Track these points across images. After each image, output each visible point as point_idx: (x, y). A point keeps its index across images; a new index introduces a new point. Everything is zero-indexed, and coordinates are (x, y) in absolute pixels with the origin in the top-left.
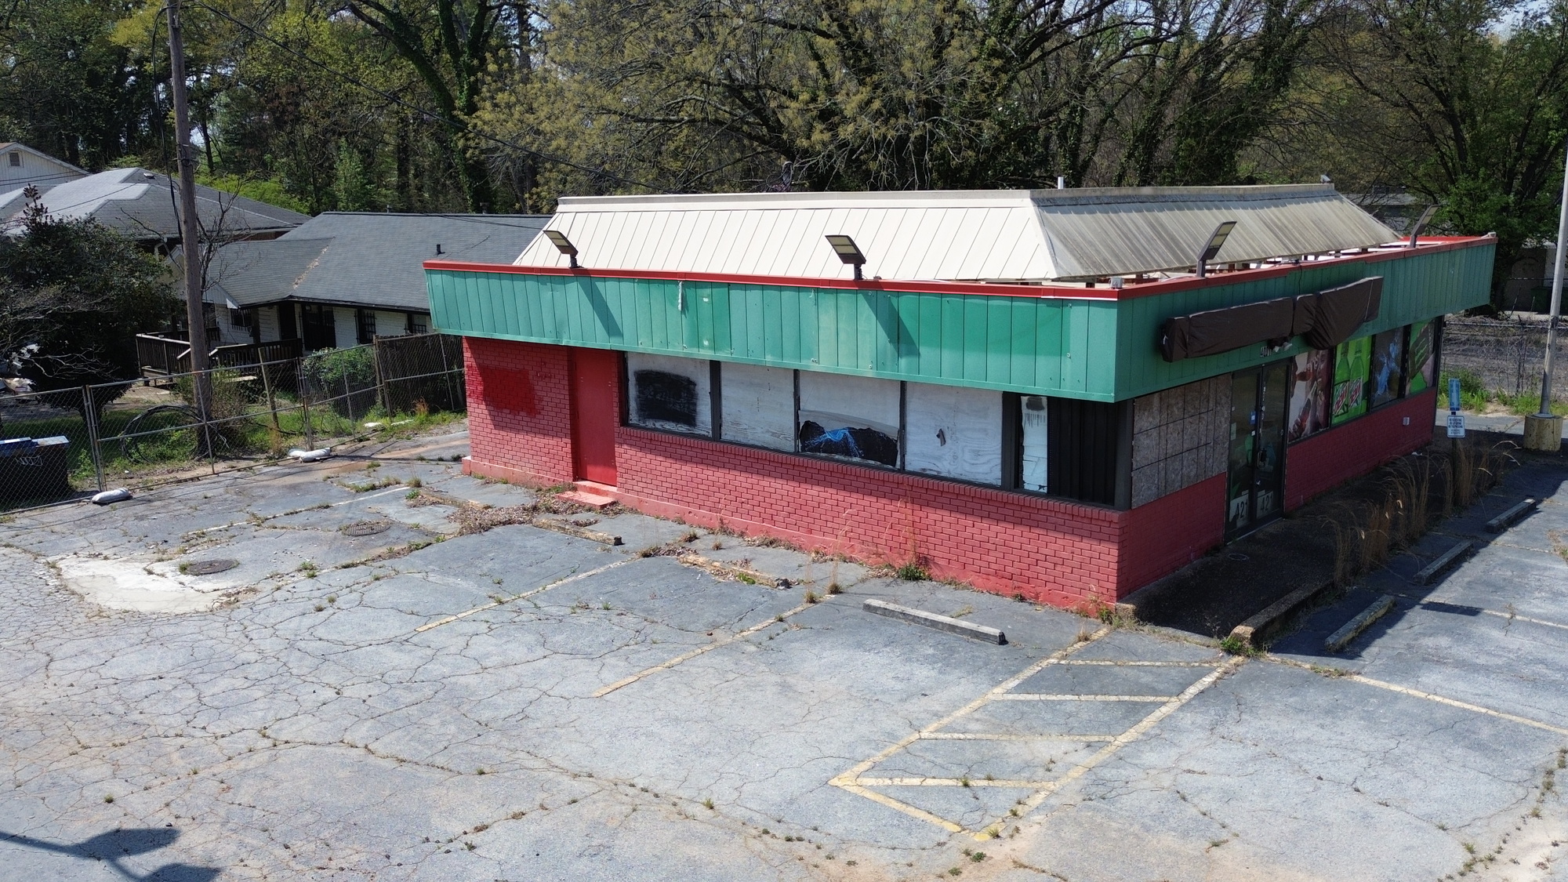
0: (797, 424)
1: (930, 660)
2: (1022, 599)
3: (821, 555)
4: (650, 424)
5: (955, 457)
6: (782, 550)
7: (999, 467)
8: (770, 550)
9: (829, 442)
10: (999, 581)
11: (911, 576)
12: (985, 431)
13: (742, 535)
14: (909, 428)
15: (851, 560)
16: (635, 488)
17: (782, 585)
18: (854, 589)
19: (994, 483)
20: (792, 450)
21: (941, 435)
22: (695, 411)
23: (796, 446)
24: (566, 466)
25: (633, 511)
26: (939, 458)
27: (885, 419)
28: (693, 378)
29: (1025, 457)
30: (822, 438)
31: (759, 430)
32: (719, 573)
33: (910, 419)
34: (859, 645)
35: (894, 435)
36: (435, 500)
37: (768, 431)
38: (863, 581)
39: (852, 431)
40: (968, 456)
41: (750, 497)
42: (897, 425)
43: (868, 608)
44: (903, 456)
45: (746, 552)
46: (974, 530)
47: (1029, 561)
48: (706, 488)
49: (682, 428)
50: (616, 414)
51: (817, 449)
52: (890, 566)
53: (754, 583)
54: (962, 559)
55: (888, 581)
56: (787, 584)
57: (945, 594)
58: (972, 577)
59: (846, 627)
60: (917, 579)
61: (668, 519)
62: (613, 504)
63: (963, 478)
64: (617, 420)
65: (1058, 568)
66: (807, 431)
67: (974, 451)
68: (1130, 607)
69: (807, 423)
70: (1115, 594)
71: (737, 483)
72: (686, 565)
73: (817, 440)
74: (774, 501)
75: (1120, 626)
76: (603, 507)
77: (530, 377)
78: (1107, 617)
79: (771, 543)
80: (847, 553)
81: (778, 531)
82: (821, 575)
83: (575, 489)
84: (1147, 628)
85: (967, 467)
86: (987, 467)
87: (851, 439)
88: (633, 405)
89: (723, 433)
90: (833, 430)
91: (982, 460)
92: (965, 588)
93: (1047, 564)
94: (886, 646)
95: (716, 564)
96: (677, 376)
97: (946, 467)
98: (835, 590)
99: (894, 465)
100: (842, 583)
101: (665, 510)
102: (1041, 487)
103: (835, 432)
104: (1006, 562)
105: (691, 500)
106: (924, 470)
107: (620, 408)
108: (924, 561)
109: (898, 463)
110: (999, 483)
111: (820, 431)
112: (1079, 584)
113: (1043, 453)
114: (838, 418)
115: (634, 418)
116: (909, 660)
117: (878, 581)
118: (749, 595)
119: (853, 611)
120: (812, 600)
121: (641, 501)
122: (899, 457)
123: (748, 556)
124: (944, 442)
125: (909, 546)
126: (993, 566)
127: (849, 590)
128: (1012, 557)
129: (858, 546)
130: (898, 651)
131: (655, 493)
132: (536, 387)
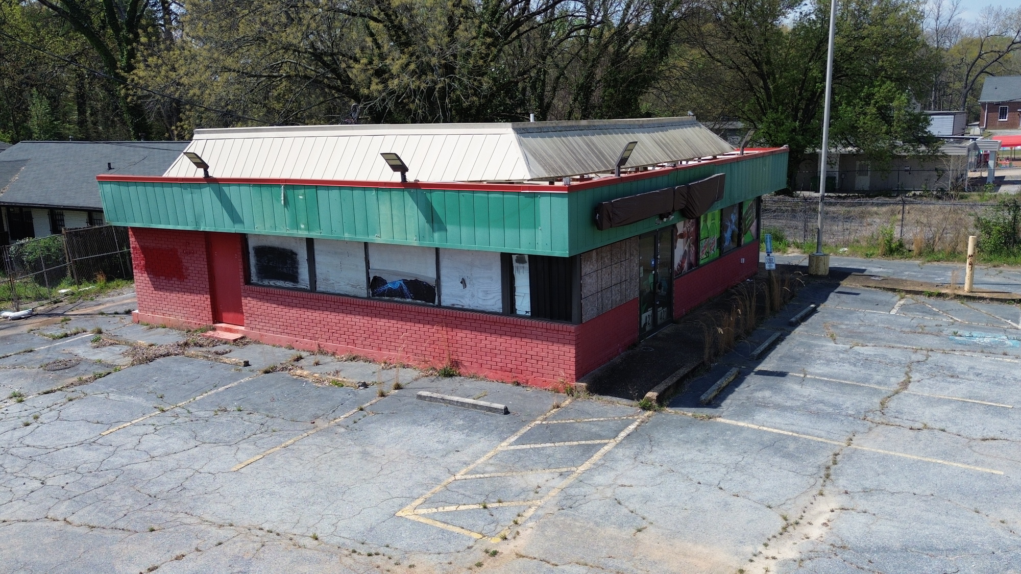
0: (368, 278)
1: (461, 428)
2: (518, 384)
3: (388, 365)
4: (266, 282)
5: (473, 296)
6: (361, 363)
7: (501, 301)
8: (353, 363)
9: (390, 290)
10: (503, 373)
11: (448, 374)
12: (491, 278)
13: (334, 354)
14: (442, 278)
15: (408, 366)
16: (258, 326)
17: (362, 386)
18: (410, 386)
19: (498, 311)
20: (366, 296)
21: (463, 282)
22: (297, 272)
23: (368, 293)
24: (208, 314)
25: (257, 342)
26: (462, 297)
27: (427, 273)
28: (295, 250)
29: (516, 294)
30: (386, 287)
31: (342, 284)
32: (319, 381)
33: (443, 272)
34: (414, 422)
35: (433, 283)
36: (112, 342)
37: (348, 284)
38: (416, 380)
39: (405, 281)
40: (481, 295)
41: (338, 328)
42: (435, 276)
43: (420, 397)
44: (439, 297)
45: (337, 366)
46: (487, 342)
47: (521, 359)
48: (307, 324)
49: (289, 285)
50: (241, 277)
51: (383, 294)
52: (435, 369)
53: (342, 386)
54: (480, 361)
55: (433, 379)
56: (365, 385)
57: (468, 384)
58: (487, 372)
59: (405, 411)
60: (451, 376)
61: (281, 346)
62: (242, 338)
63: (478, 309)
64: (243, 280)
65: (540, 363)
66: (375, 283)
67: (484, 291)
68: (584, 384)
69: (375, 278)
70: (574, 377)
71: (329, 320)
72: (295, 377)
73: (382, 289)
74: (354, 331)
75: (578, 397)
76: (235, 340)
77: (179, 254)
78: (571, 392)
79: (354, 358)
80: (406, 362)
81: (358, 350)
82: (388, 378)
83: (214, 329)
84: (595, 397)
85: (481, 302)
86: (493, 301)
87: (404, 287)
88: (253, 270)
89: (318, 286)
90: (393, 282)
91: (490, 297)
92: (482, 379)
93: (533, 361)
94: (432, 421)
95: (316, 375)
96: (284, 249)
97: (467, 302)
98: (398, 387)
99: (434, 303)
100: (402, 382)
101: (280, 341)
102: (527, 312)
103: (394, 283)
104: (507, 361)
105: (297, 333)
106: (453, 305)
107: (244, 272)
108: (456, 364)
109: (437, 301)
110: (501, 311)
111: (384, 282)
112: (553, 373)
113: (527, 290)
114: (395, 273)
115: (254, 279)
116: (447, 429)
117: (426, 379)
118: (340, 394)
119: (410, 400)
120: (382, 395)
121: (262, 335)
122: (437, 297)
123: (338, 368)
124: (465, 286)
125: (445, 355)
126: (499, 364)
127: (407, 386)
128: (511, 358)
129: (412, 357)
130: (440, 424)
131: (271, 329)
132: (183, 261)
